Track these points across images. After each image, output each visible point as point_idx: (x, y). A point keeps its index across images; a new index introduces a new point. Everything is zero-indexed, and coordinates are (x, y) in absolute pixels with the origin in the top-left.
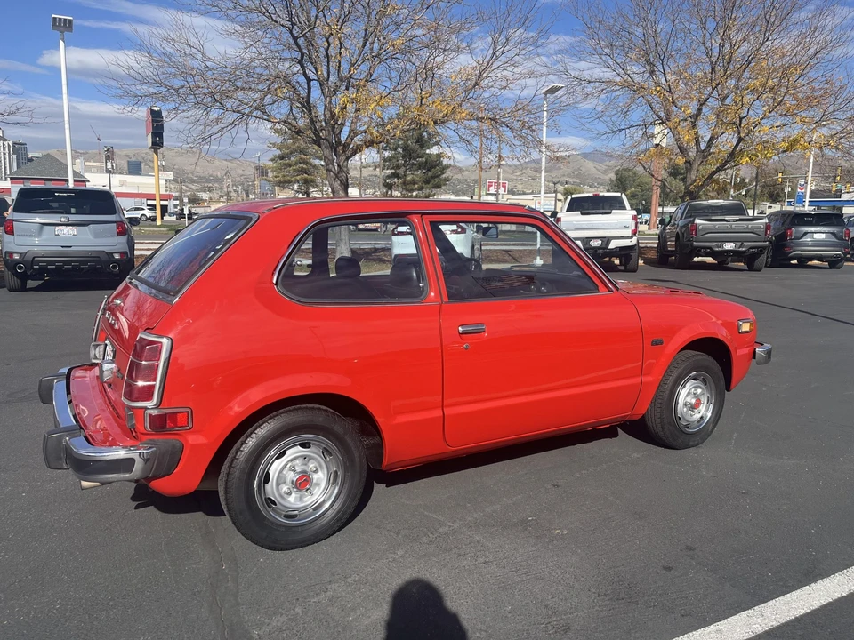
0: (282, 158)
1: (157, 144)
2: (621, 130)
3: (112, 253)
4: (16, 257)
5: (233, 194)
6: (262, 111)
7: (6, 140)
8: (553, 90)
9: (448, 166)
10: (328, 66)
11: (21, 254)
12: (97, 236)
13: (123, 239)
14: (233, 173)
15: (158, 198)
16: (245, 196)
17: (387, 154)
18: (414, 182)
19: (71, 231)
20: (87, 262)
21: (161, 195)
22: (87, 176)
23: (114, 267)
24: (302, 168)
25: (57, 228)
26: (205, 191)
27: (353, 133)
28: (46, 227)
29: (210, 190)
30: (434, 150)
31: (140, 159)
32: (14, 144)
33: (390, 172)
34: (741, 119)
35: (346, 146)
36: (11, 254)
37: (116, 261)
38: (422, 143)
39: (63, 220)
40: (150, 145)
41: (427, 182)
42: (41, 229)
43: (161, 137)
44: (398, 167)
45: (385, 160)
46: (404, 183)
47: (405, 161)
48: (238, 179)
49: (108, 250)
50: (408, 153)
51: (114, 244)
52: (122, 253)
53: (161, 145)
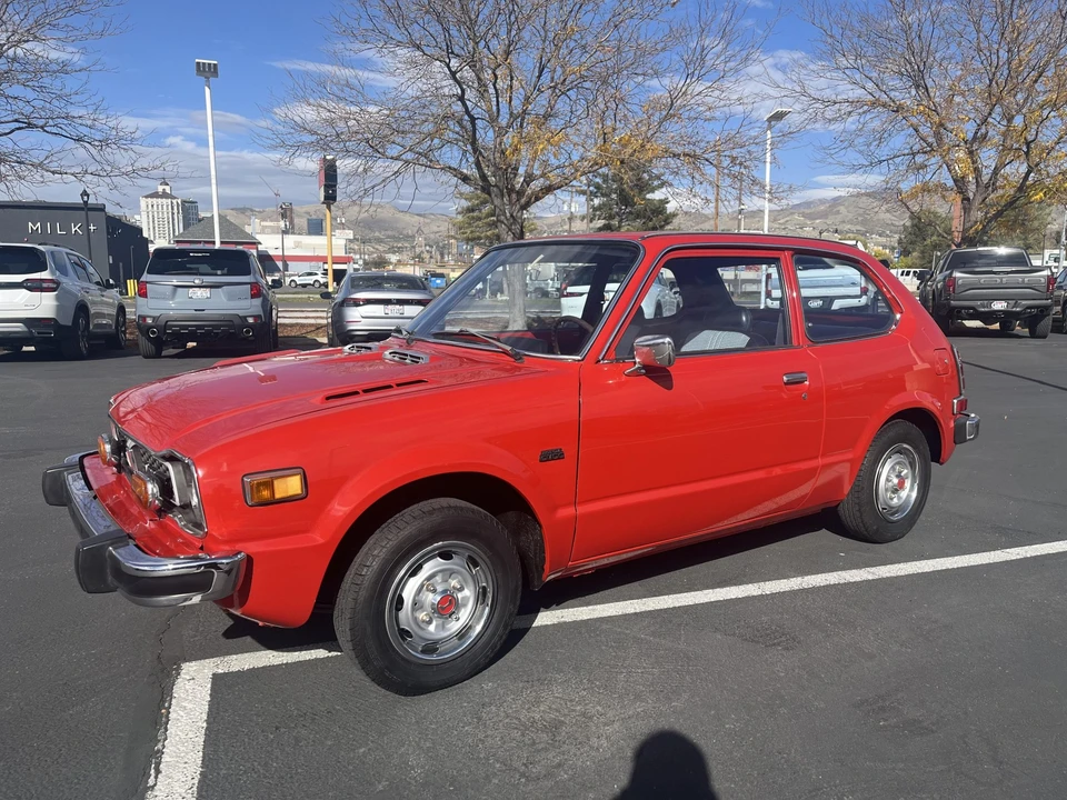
0: (472, 210)
1: (330, 198)
3: (245, 317)
4: (149, 321)
5: (426, 256)
7: (175, 198)
9: (674, 215)
11: (154, 318)
12: (230, 297)
13: (258, 302)
14: (426, 230)
15: (330, 261)
16: (439, 257)
17: (597, 202)
19: (205, 293)
20: (220, 327)
21: (333, 257)
22: (259, 237)
23: (248, 332)
25: (191, 290)
26: (394, 253)
28: (180, 289)
29: (399, 250)
30: (657, 195)
31: (319, 217)
32: (184, 202)
33: (600, 223)
34: (1028, 144)
35: (521, 193)
36: (144, 318)
37: (250, 326)
38: (641, 186)
39: (197, 281)
40: (322, 199)
42: (174, 292)
43: (335, 191)
44: (611, 217)
45: (595, 209)
47: (620, 209)
48: (431, 236)
49: (241, 313)
50: (625, 200)
51: (248, 307)
52: (256, 317)
53: (334, 199)
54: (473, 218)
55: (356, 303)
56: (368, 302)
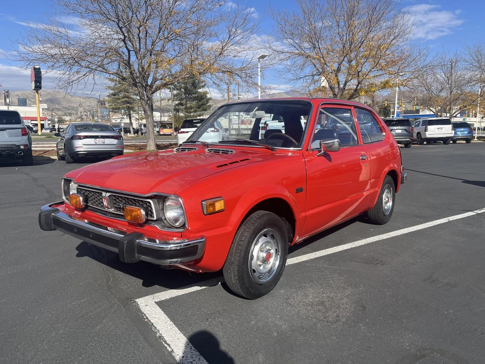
0: (114, 95)
1: (38, 87)
2: (301, 78)
3: (19, 146)
5: (84, 117)
6: (102, 68)
8: (263, 57)
9: (210, 99)
10: (140, 43)
12: (10, 136)
13: (25, 138)
14: (84, 105)
15: (39, 119)
16: (91, 118)
17: (175, 92)
18: (191, 108)
20: (5, 150)
21: (40, 118)
23: (21, 153)
24: (126, 100)
26: (67, 115)
27: (155, 80)
29: (70, 114)
30: (202, 90)
31: (25, 97)
33: (177, 102)
34: (358, 72)
35: (151, 86)
37: (22, 150)
38: (195, 85)
40: (34, 88)
41: (199, 107)
43: (40, 83)
44: (182, 99)
45: (174, 96)
46: (186, 108)
47: (186, 96)
48: (87, 108)
49: (17, 144)
50: (187, 91)
51: (21, 141)
52: (25, 146)
53: (40, 88)
54: (115, 98)
55: (80, 138)
56: (86, 137)
